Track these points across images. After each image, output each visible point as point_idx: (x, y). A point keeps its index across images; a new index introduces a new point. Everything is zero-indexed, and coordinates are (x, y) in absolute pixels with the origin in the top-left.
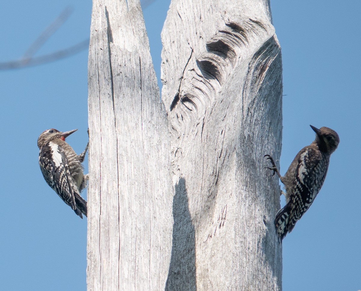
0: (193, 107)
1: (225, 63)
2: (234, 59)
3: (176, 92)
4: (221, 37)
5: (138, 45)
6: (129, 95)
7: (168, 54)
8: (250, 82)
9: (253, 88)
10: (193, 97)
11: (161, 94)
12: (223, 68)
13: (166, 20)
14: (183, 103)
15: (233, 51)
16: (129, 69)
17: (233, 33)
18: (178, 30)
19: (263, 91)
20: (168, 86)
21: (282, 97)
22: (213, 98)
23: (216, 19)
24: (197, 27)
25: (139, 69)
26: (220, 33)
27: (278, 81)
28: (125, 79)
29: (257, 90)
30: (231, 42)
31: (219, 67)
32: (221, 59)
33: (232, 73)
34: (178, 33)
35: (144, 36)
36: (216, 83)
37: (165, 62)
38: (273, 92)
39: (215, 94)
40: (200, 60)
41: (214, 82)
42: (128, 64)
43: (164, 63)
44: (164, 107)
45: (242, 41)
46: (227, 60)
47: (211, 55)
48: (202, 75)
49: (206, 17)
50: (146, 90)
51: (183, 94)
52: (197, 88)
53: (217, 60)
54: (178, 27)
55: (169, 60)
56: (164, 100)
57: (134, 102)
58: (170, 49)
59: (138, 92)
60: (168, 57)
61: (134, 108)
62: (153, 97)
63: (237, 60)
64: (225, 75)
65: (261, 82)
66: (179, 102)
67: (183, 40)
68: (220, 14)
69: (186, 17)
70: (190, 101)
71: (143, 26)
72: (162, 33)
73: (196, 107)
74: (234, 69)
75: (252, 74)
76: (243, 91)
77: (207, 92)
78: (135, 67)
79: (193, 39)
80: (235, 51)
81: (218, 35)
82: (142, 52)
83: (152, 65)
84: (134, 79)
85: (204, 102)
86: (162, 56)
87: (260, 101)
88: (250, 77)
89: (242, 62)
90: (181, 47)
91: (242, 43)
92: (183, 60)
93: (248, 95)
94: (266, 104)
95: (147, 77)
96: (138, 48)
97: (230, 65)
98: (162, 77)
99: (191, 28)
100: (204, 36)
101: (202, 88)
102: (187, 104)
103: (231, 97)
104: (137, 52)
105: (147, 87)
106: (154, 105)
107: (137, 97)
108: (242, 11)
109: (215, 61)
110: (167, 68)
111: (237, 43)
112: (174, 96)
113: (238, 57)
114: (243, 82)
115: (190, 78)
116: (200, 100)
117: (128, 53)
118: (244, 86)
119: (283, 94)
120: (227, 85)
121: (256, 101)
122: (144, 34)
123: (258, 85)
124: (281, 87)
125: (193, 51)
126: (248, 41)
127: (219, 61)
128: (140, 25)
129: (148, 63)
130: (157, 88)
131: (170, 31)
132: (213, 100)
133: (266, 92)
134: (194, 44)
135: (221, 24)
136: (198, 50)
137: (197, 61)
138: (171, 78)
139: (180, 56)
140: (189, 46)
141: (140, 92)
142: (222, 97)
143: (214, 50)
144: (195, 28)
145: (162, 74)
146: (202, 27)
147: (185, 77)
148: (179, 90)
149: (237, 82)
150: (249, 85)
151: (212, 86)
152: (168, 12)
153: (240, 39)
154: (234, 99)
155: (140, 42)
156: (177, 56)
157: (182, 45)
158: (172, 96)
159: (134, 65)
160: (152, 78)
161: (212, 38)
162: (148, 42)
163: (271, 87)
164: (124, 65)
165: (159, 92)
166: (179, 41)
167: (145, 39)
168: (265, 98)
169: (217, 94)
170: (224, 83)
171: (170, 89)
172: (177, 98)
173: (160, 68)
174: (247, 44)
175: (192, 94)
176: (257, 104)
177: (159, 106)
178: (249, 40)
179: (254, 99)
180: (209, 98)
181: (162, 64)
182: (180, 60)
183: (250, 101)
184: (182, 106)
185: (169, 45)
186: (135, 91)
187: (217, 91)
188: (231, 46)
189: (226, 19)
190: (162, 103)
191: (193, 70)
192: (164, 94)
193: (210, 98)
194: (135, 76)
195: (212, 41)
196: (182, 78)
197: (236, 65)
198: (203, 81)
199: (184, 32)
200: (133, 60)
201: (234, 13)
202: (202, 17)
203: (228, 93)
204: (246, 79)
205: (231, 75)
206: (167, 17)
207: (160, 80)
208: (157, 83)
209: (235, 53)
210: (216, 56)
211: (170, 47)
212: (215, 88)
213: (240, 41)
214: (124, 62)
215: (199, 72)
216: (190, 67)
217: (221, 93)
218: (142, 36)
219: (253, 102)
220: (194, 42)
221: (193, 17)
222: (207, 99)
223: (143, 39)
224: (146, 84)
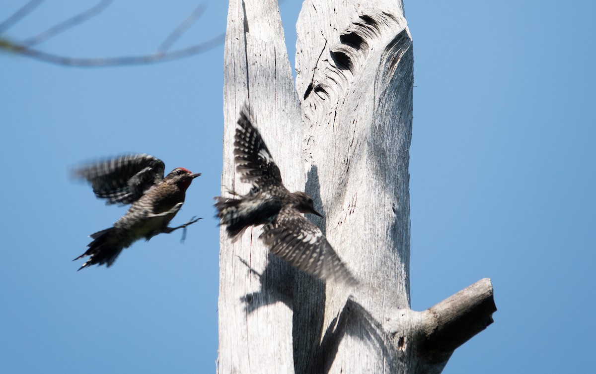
0: (326, 96)
1: (357, 54)
2: (367, 51)
3: (310, 82)
4: (354, 29)
5: (274, 36)
6: (264, 84)
7: (303, 44)
8: (382, 73)
9: (384, 79)
10: (326, 86)
11: (295, 83)
12: (356, 59)
13: (301, 12)
14: (316, 93)
15: (366, 43)
16: (264, 59)
17: (366, 25)
18: (313, 22)
19: (394, 82)
20: (302, 76)
21: (412, 89)
22: (346, 89)
23: (350, 11)
24: (331, 19)
25: (274, 59)
26: (354, 25)
27: (409, 73)
28: (260, 68)
29: (388, 81)
30: (364, 34)
31: (351, 58)
32: (354, 50)
33: (364, 64)
34: (313, 24)
35: (279, 27)
36: (349, 74)
37: (300, 52)
38: (404, 84)
39: (348, 84)
40: (333, 51)
41: (346, 72)
42: (263, 54)
43: (298, 53)
44: (298, 97)
45: (375, 33)
46: (360, 51)
47: (344, 46)
48: (335, 66)
49: (341, 9)
50: (280, 80)
51: (316, 84)
52: (330, 78)
53: (350, 52)
54: (312, 18)
55: (303, 50)
56: (297, 89)
57: (268, 91)
58: (305, 40)
59: (272, 81)
60: (302, 48)
61: (269, 97)
62: (287, 87)
63: (370, 51)
64: (358, 66)
65: (393, 74)
66: (312, 92)
67: (317, 31)
68: (354, 7)
69: (321, 9)
70: (323, 91)
71: (278, 17)
72: (297, 24)
73: (329, 96)
74: (366, 60)
75: (383, 67)
76: (375, 82)
77: (340, 82)
78: (270, 57)
79: (327, 31)
80: (368, 43)
81: (351, 27)
82: (277, 43)
83: (287, 55)
84: (269, 68)
85: (336, 92)
86: (296, 47)
87: (391, 92)
88: (382, 69)
89: (374, 54)
90: (315, 38)
91: (374, 35)
92: (318, 51)
93: (380, 85)
94: (397, 95)
95: (282, 67)
96: (273, 38)
97: (362, 56)
98: (296, 67)
99: (326, 19)
100: (337, 27)
101: (334, 78)
102: (320, 93)
103: (363, 88)
104: (272, 42)
105: (281, 76)
106: (288, 94)
107: (272, 87)
108: (376, 4)
109: (348, 52)
110: (301, 58)
111: (370, 35)
112: (308, 86)
113: (370, 49)
114: (375, 74)
115: (324, 69)
116: (333, 90)
117: (264, 44)
118: (376, 77)
119: (414, 85)
120: (359, 76)
121: (387, 92)
122: (280, 25)
123: (390, 76)
124: (412, 78)
125: (326, 42)
126: (380, 34)
127: (352, 53)
128: (276, 16)
129: (283, 53)
130: (291, 78)
131: (305, 22)
132: (345, 90)
133: (398, 83)
134: (328, 35)
135: (354, 17)
136: (332, 41)
137: (331, 52)
138: (305, 68)
139: (314, 47)
140: (323, 37)
141: (274, 81)
142: (354, 88)
143: (348, 42)
144: (329, 20)
145: (297, 63)
146: (336, 19)
147: (318, 67)
148: (313, 80)
149: (369, 73)
150: (381, 76)
151: (345, 77)
152: (303, 3)
153: (373, 31)
154: (366, 89)
155: (276, 33)
156: (311, 46)
157: (316, 37)
158: (305, 85)
159: (269, 54)
160: (286, 68)
161: (345, 30)
162: (283, 33)
163: (402, 78)
164: (259, 55)
165: (293, 82)
166: (313, 32)
167: (280, 30)
168: (396, 89)
169: (350, 85)
170: (357, 74)
171: (304, 78)
172: (310, 88)
173: (295, 58)
174: (380, 36)
175: (325, 84)
176: (389, 94)
177: (293, 95)
178: (381, 32)
179: (386, 89)
180: (341, 88)
181: (296, 54)
182: (314, 51)
183: (382, 92)
184: (315, 95)
185: (304, 35)
186: (270, 80)
187: (350, 82)
188: (364, 38)
189: (360, 11)
190: (296, 93)
191: (327, 60)
192: (298, 83)
193: (343, 88)
194: (269, 66)
195: (346, 33)
196: (316, 68)
197: (368, 57)
198: (336, 71)
199: (318, 24)
200: (268, 50)
201: (367, 6)
202: (337, 9)
203: (360, 84)
204: (378, 71)
205: (364, 66)
206: (302, 8)
207: (294, 70)
208: (291, 73)
209: (368, 45)
210: (349, 47)
211: (304, 38)
212: (348, 78)
213: (372, 33)
214: (259, 52)
215: (333, 63)
216: (324, 57)
217: (354, 84)
218: (278, 27)
219: (385, 92)
220: (328, 33)
221: (328, 9)
222: (339, 89)
223: (278, 29)
224: (280, 74)
